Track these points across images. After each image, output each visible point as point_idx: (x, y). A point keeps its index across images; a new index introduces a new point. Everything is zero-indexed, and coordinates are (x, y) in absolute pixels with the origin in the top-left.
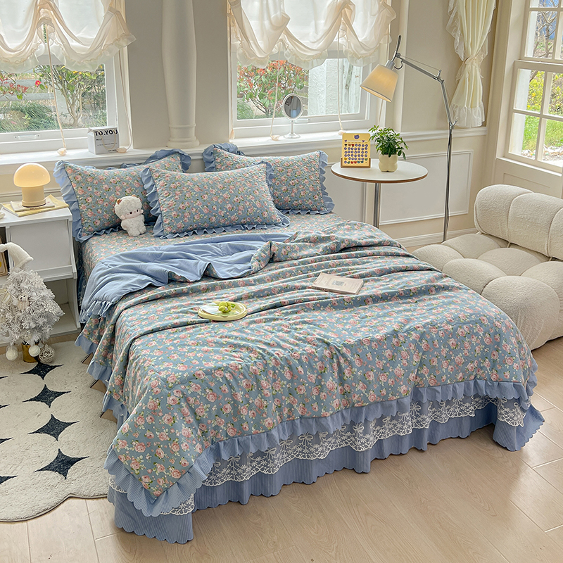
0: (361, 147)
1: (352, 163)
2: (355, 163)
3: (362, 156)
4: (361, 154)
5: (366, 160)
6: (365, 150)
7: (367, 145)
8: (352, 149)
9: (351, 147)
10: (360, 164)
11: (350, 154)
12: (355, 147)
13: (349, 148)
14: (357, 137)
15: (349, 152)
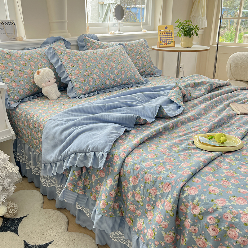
0: (169, 34)
1: (164, 44)
2: (166, 44)
3: (170, 40)
4: (169, 38)
5: (172, 42)
6: (171, 36)
7: (172, 33)
9: (163, 34)
10: (169, 45)
11: (163, 39)
12: (165, 34)
13: (162, 35)
14: (166, 28)
15: (162, 38)
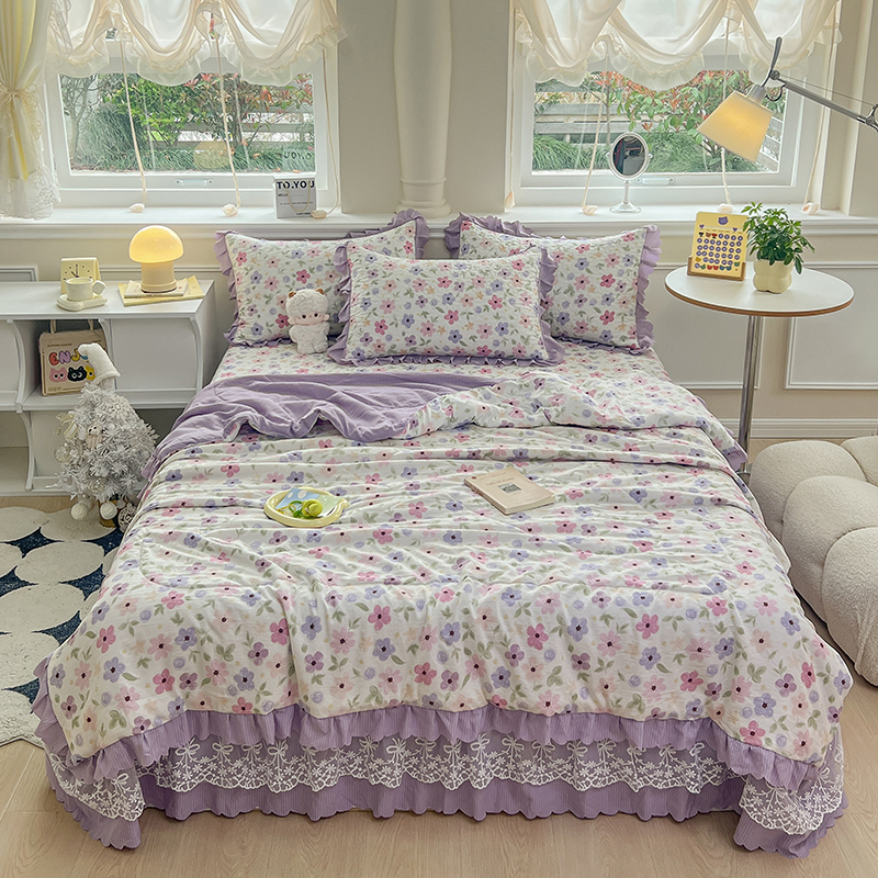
0: (730, 241)
1: (710, 268)
2: (716, 268)
3: (730, 257)
4: (727, 253)
5: (737, 264)
6: (735, 247)
7: (741, 238)
8: (712, 242)
9: (711, 238)
10: (725, 272)
11: (708, 251)
12: (717, 238)
13: (707, 241)
14: (723, 221)
15: (705, 247)
